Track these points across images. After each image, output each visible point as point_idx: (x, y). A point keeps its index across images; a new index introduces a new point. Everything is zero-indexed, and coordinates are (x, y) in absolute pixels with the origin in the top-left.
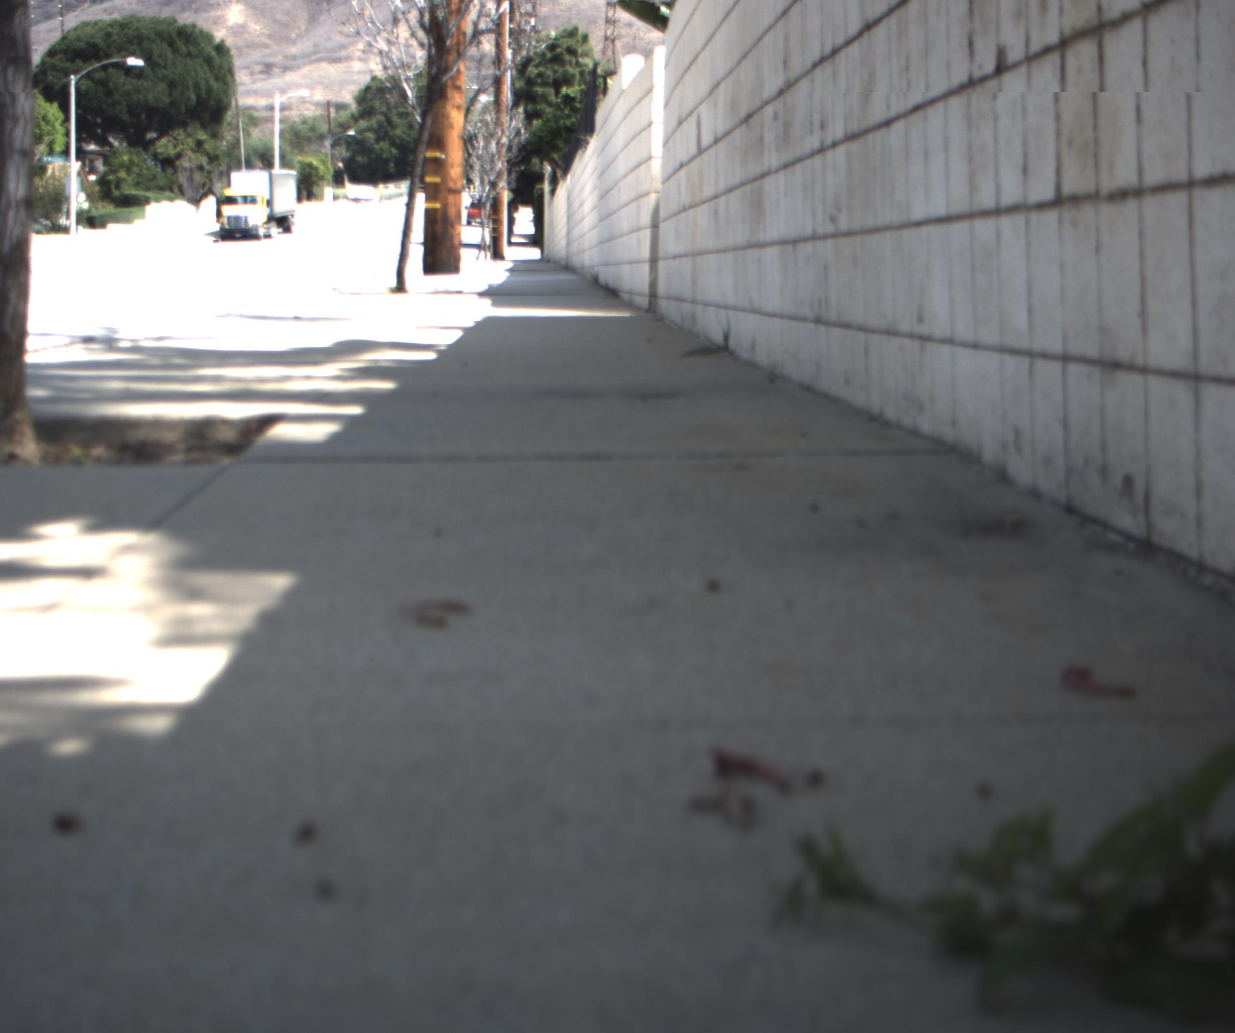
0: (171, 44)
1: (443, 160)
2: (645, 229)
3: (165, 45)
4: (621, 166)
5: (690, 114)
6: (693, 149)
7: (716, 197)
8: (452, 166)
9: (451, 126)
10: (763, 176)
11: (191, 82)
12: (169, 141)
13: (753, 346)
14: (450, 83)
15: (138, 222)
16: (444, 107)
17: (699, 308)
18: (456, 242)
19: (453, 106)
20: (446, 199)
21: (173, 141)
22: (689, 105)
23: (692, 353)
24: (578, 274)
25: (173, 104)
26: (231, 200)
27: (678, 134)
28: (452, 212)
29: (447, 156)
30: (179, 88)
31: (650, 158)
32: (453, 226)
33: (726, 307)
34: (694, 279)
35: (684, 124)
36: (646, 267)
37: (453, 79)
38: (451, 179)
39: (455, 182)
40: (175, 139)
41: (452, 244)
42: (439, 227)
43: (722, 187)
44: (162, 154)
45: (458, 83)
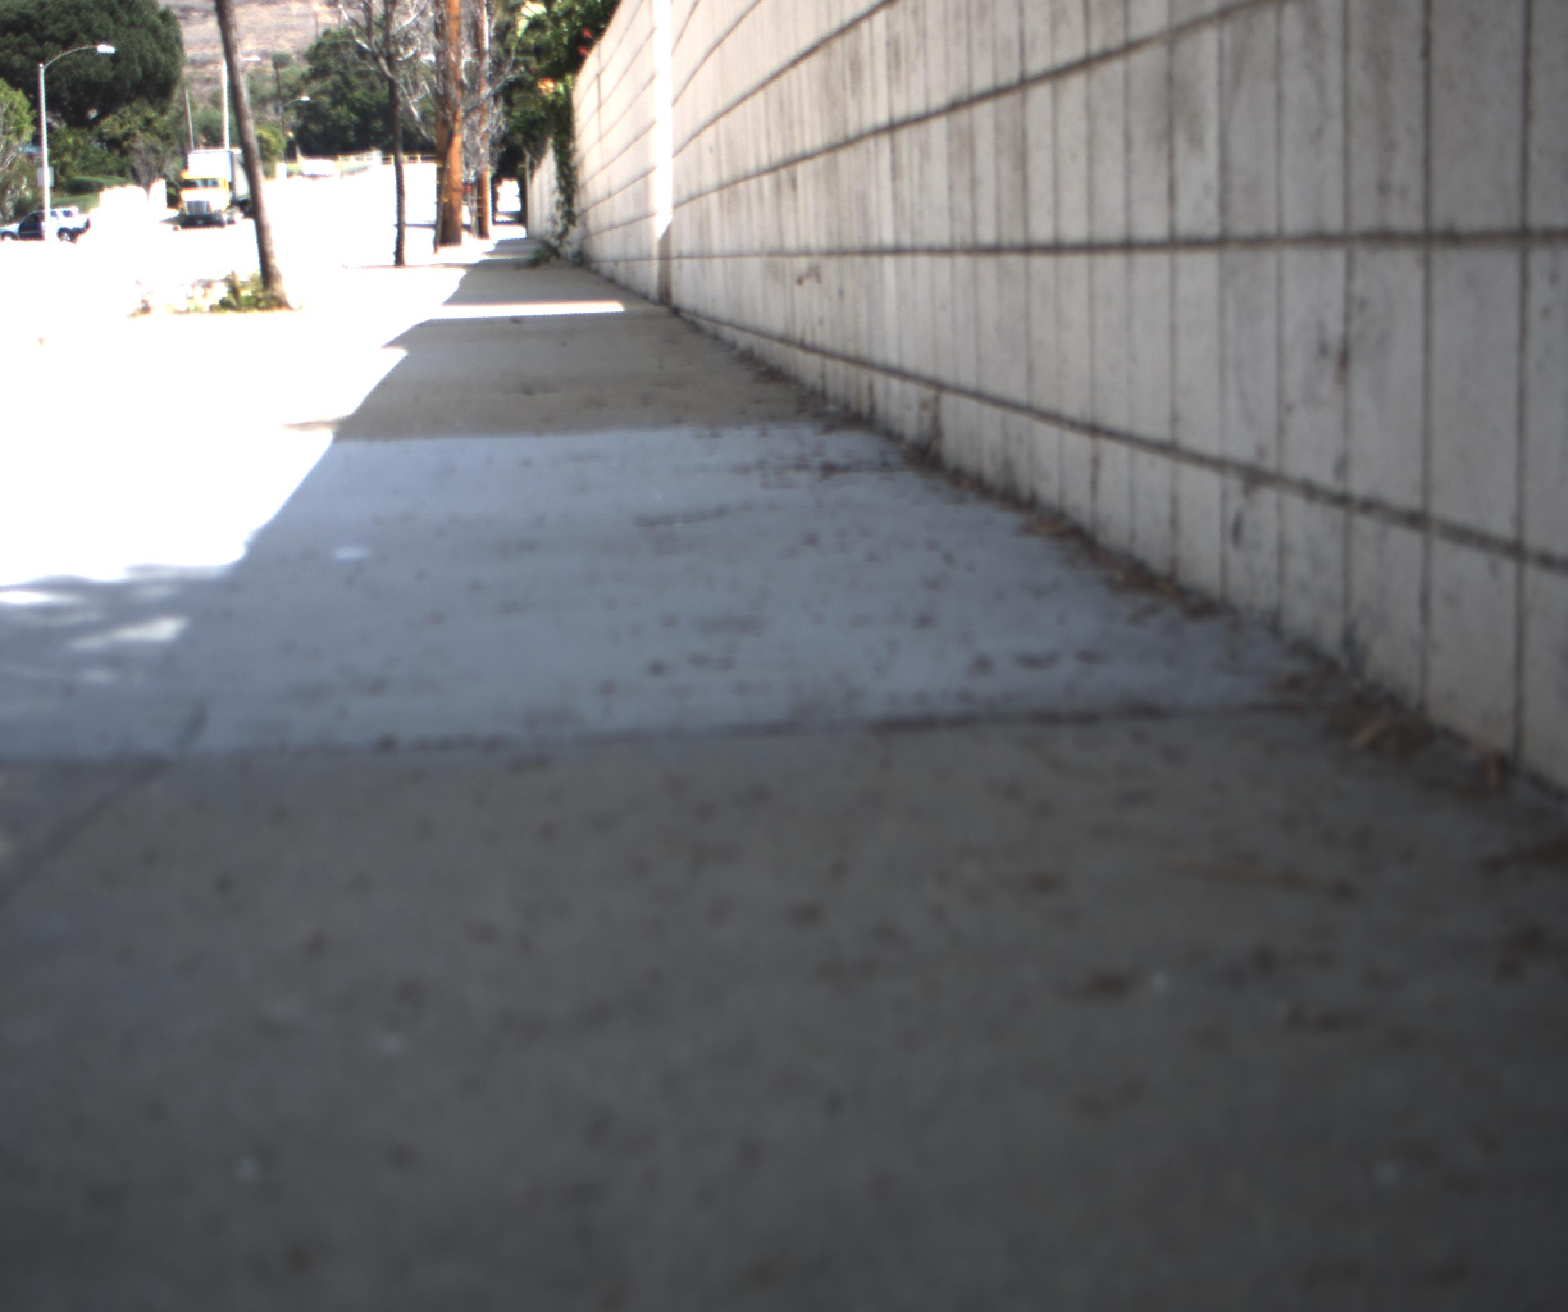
0: (112, 13)
3: (105, 15)
11: (136, 55)
12: (115, 120)
18: (458, 225)
21: (120, 120)
30: (123, 63)
32: (457, 214)
37: (454, 113)
40: (121, 117)
44: (107, 134)
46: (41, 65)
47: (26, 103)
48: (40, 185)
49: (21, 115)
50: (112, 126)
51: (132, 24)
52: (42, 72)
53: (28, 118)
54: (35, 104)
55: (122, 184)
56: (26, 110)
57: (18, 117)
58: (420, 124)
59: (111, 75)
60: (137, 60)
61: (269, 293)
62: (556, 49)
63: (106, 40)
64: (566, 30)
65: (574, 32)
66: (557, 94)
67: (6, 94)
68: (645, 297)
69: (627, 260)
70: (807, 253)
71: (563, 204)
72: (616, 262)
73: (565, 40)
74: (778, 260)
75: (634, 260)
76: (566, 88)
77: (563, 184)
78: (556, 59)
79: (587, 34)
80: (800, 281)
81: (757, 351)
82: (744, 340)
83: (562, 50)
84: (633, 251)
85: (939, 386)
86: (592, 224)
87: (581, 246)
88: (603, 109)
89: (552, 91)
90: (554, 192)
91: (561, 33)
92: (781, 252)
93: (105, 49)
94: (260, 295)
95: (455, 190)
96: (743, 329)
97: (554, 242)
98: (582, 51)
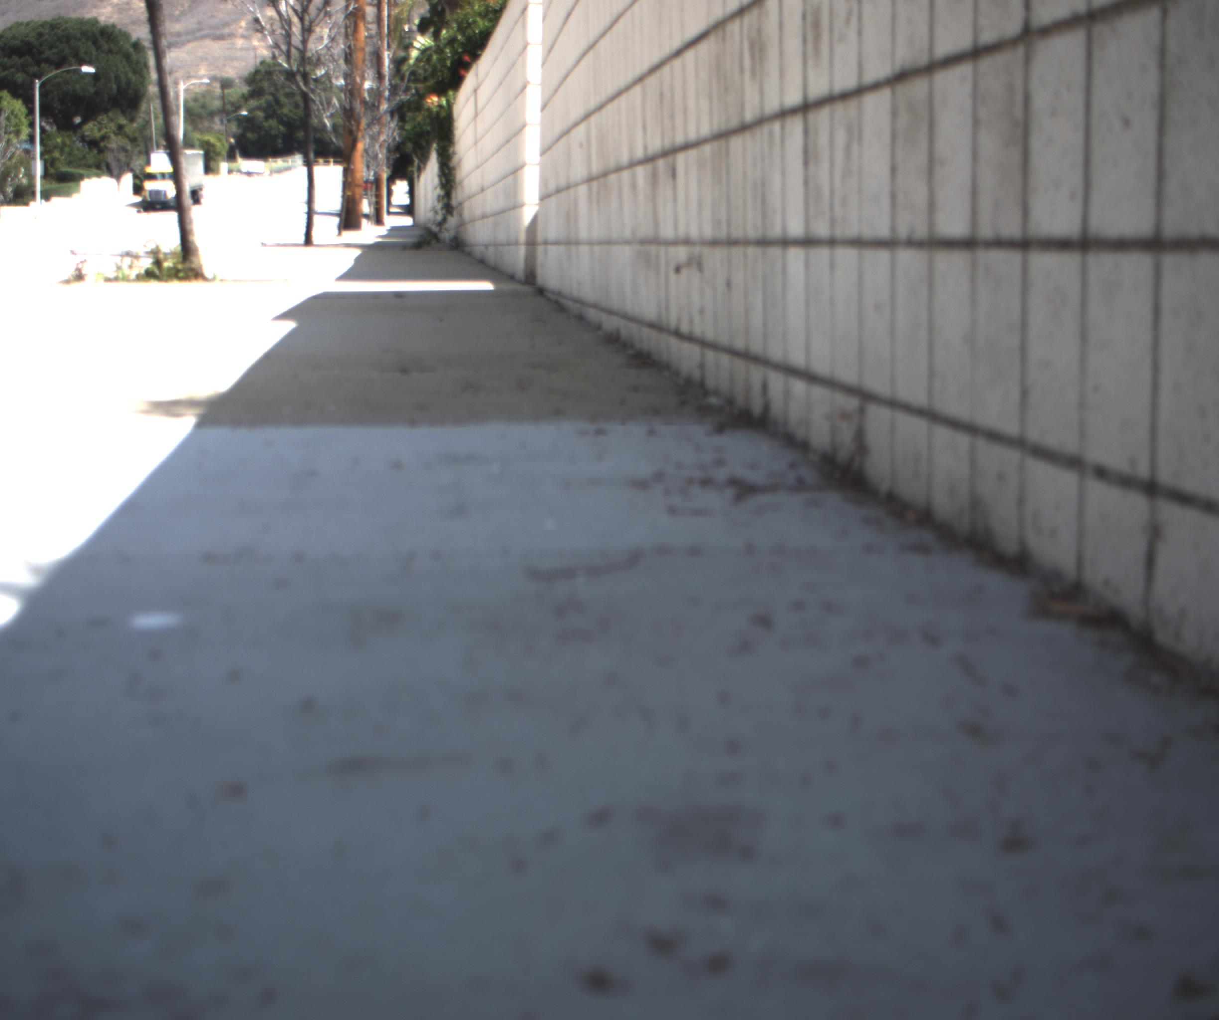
0: (95, 42)
3: (89, 43)
11: (112, 75)
12: (94, 125)
15: (75, 196)
21: (98, 125)
25: (97, 93)
26: (152, 177)
30: (103, 81)
32: (358, 205)
40: (100, 123)
41: (357, 214)
46: (37, 81)
47: (24, 110)
48: (33, 173)
49: (20, 119)
50: (92, 129)
51: (110, 51)
52: (37, 86)
53: (25, 122)
54: (31, 112)
55: (98, 176)
56: (24, 115)
57: (17, 121)
58: (331, 133)
59: (92, 90)
60: (113, 79)
61: (187, 265)
62: (441, 71)
63: (89, 63)
64: (449, 55)
65: (456, 57)
66: (440, 106)
67: (9, 103)
68: (512, 277)
69: (496, 245)
70: (687, 242)
71: (443, 197)
72: (487, 246)
73: (449, 63)
74: (653, 249)
75: (502, 245)
76: (448, 101)
77: (444, 181)
78: (440, 79)
79: (467, 58)
80: (678, 270)
81: (624, 333)
82: (610, 323)
83: (446, 71)
84: (502, 237)
85: (866, 397)
86: (466, 214)
87: (457, 232)
88: (480, 117)
89: (436, 104)
90: (436, 188)
91: (446, 57)
92: (656, 241)
93: (87, 69)
94: (180, 267)
95: (358, 186)
96: (610, 312)
97: (435, 229)
98: (462, 72)
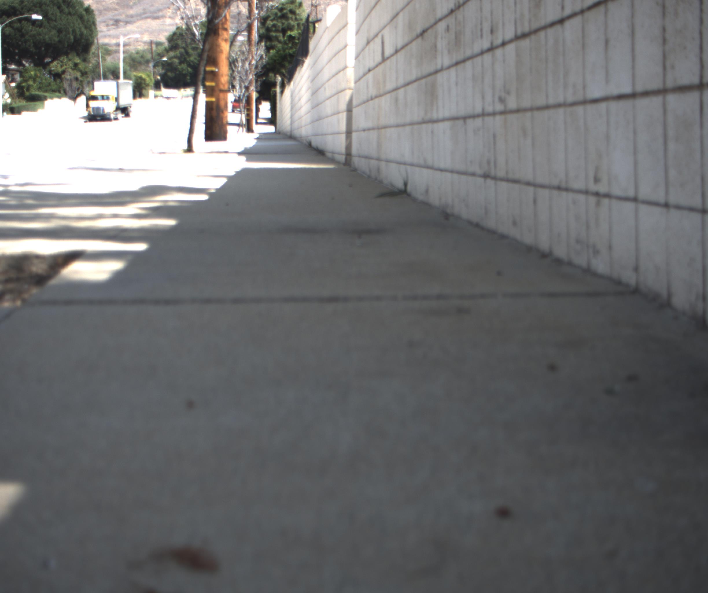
0: (59, 7)
1: (217, 72)
2: (343, 112)
3: (55, 8)
4: (326, 74)
5: (376, 36)
6: (379, 58)
7: (396, 89)
8: (222, 76)
9: (221, 52)
10: (436, 72)
11: (71, 30)
12: (58, 63)
13: (427, 191)
14: (220, 26)
15: (40, 111)
16: (217, 40)
17: (383, 164)
18: (225, 122)
19: (223, 39)
20: (219, 96)
21: (60, 63)
22: (375, 29)
23: (382, 195)
24: (298, 141)
25: (60, 41)
26: (94, 98)
27: (366, 50)
28: (222, 103)
29: (219, 70)
30: (64, 33)
31: (346, 68)
32: (223, 112)
33: (405, 164)
34: (379, 145)
35: (372, 44)
36: (344, 136)
37: (223, 24)
38: (222, 84)
39: (224, 85)
40: (62, 62)
41: (222, 122)
42: (214, 113)
43: (401, 82)
44: (53, 71)
45: (226, 26)
50: (56, 66)
